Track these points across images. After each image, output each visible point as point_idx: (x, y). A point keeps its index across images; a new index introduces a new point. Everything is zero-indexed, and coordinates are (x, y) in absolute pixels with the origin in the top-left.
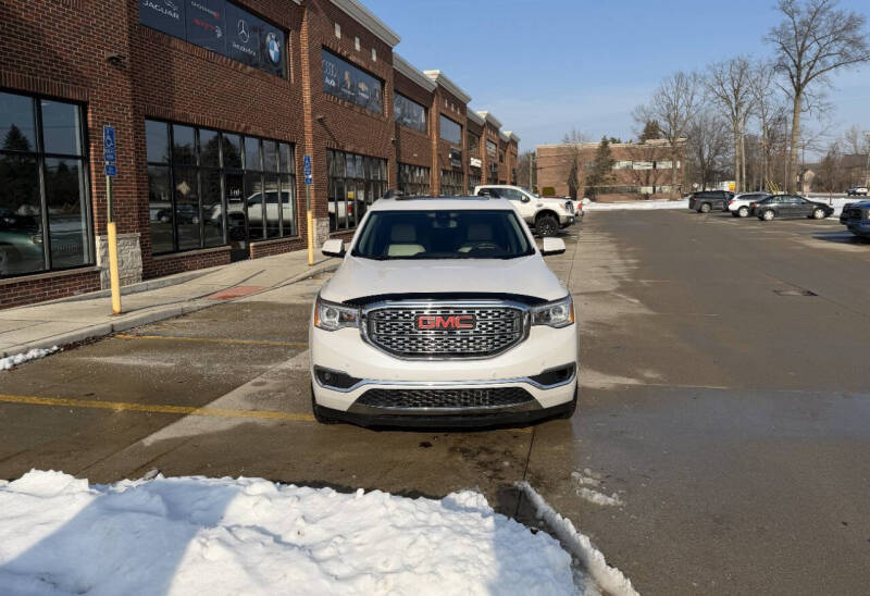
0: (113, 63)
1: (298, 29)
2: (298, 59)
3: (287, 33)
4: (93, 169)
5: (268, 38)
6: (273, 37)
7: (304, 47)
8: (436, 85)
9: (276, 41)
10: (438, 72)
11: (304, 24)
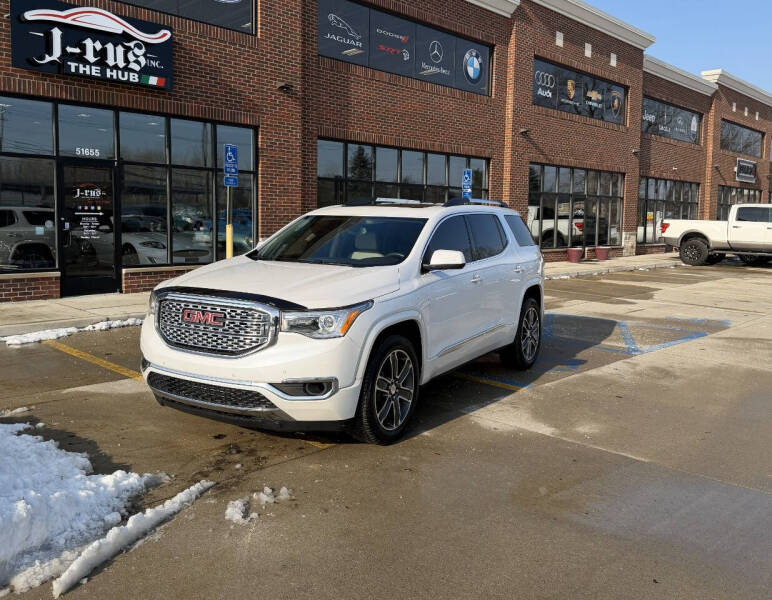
0: (284, 92)
1: (507, 44)
2: (503, 73)
3: (492, 47)
4: (260, 182)
5: (467, 56)
6: (474, 54)
7: (511, 60)
8: (716, 87)
9: (477, 57)
10: (719, 71)
11: (513, 36)
